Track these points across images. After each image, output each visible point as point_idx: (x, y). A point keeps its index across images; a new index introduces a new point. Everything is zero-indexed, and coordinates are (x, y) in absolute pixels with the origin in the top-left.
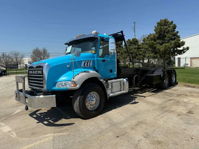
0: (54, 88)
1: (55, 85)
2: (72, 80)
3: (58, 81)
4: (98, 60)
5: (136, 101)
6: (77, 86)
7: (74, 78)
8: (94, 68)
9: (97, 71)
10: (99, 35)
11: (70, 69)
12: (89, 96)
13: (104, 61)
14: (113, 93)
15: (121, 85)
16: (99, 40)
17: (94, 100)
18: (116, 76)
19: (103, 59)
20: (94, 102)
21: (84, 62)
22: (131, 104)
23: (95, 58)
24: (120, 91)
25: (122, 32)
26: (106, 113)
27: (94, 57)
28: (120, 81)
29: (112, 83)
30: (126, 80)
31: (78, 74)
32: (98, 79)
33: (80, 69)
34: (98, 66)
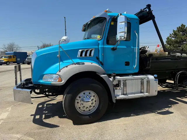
0: (41, 81)
1: (41, 77)
2: (58, 73)
3: (45, 73)
4: (103, 49)
5: (170, 110)
6: (62, 81)
7: (60, 71)
8: (98, 58)
9: (102, 64)
10: (109, 14)
11: (61, 59)
12: (81, 94)
13: (114, 49)
14: (126, 94)
15: (142, 83)
16: (108, 20)
17: (89, 101)
18: (137, 71)
19: (112, 47)
20: (90, 104)
21: (80, 50)
22: (158, 113)
23: (100, 46)
24: (141, 92)
25: (149, 6)
26: (108, 121)
27: (99, 44)
28: (142, 79)
29: (125, 80)
30: (155, 78)
31: (67, 67)
32: (97, 73)
33: (71, 60)
34: (103, 56)
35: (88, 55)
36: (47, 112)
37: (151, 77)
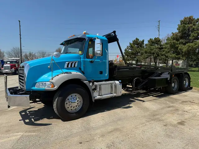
0: (33, 88)
1: (34, 85)
2: (51, 81)
3: (37, 81)
4: (84, 61)
5: (130, 105)
6: (55, 87)
7: (52, 79)
8: (80, 69)
9: (83, 73)
10: (87, 36)
11: (51, 70)
12: (69, 97)
13: (91, 62)
14: (101, 96)
15: (112, 87)
16: (87, 40)
17: (75, 102)
18: (107, 78)
19: (91, 60)
20: (76, 104)
21: (67, 63)
22: (123, 108)
23: (81, 60)
24: (111, 94)
25: (114, 32)
26: (90, 116)
27: (81, 58)
28: (111, 84)
29: (101, 85)
30: (120, 82)
31: (58, 75)
32: (81, 80)
33: (61, 70)
34: (84, 67)
35: (73, 66)
36: (33, 117)
37: (117, 82)
